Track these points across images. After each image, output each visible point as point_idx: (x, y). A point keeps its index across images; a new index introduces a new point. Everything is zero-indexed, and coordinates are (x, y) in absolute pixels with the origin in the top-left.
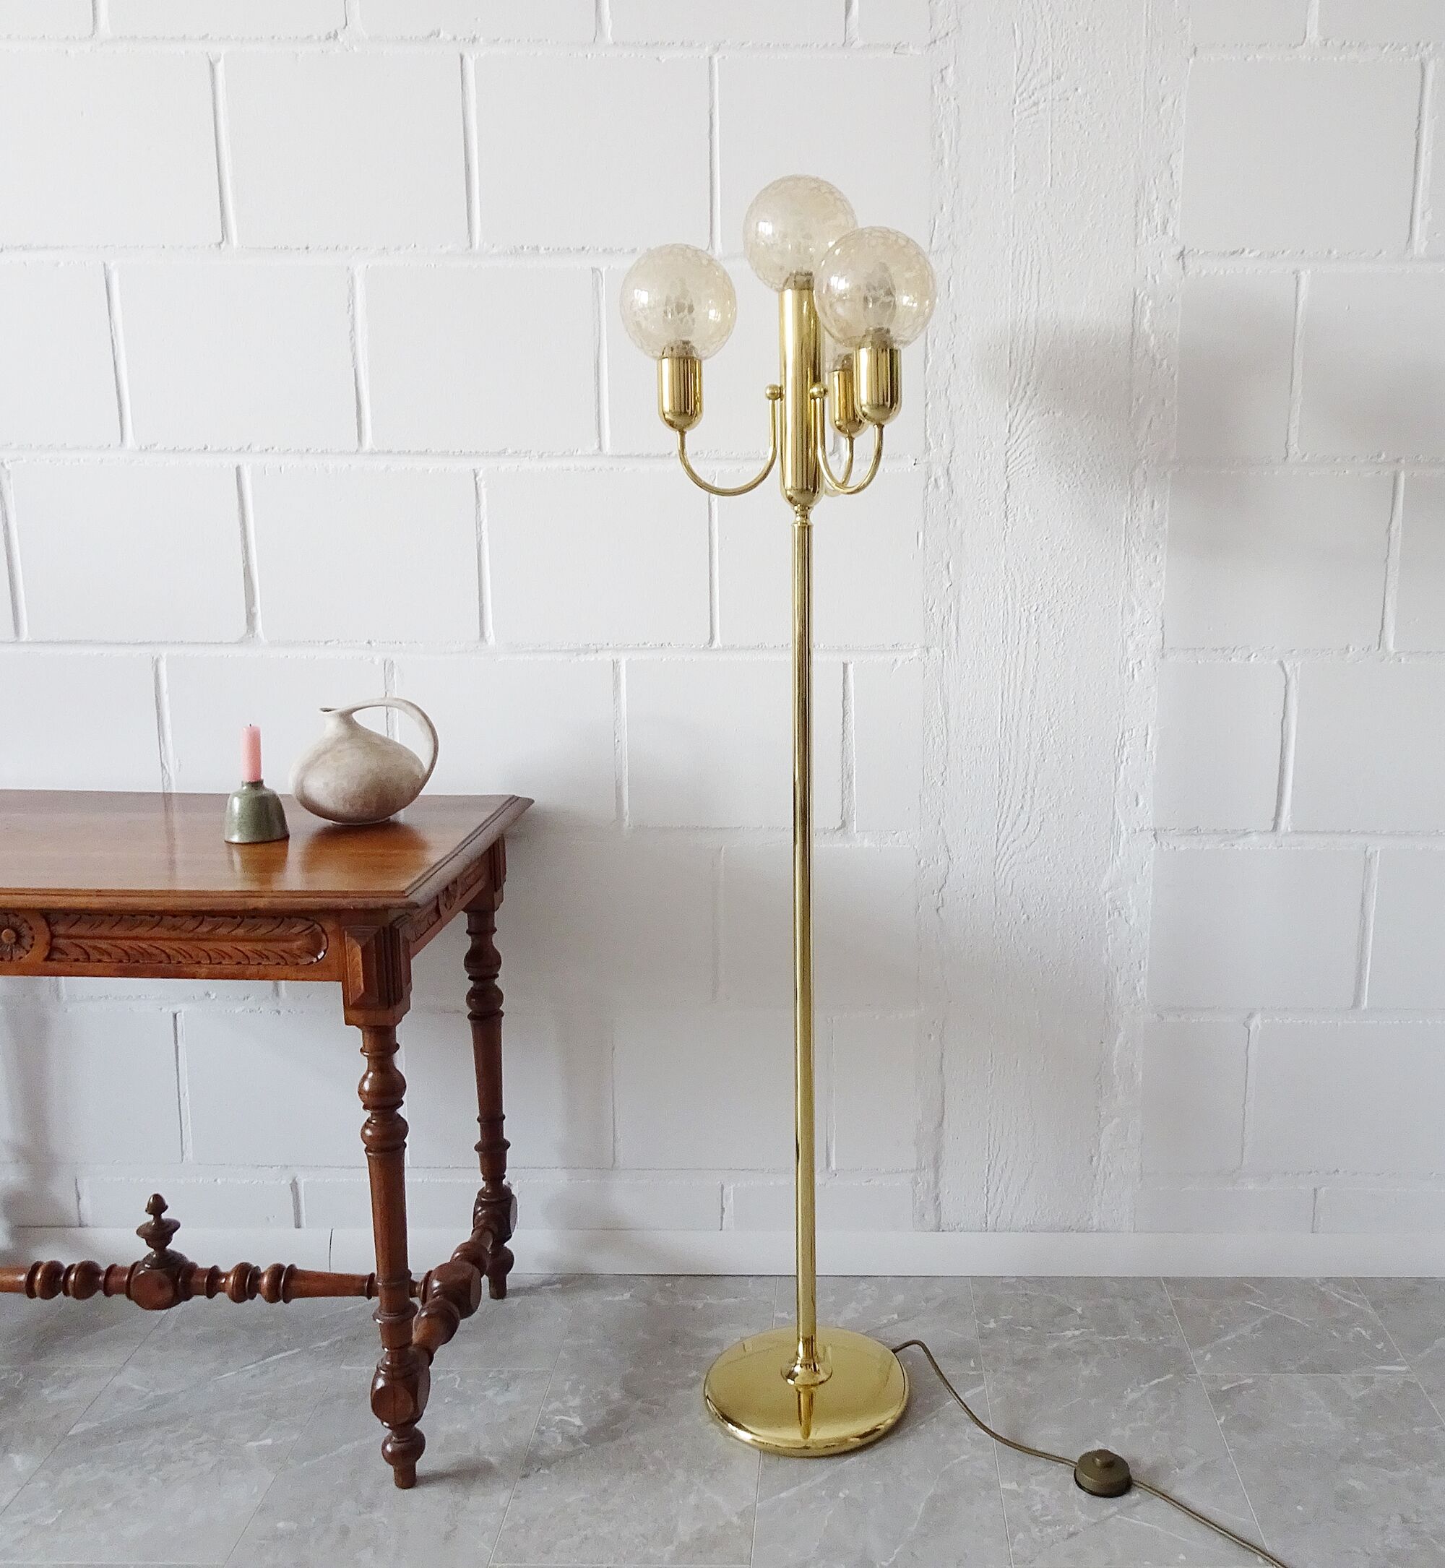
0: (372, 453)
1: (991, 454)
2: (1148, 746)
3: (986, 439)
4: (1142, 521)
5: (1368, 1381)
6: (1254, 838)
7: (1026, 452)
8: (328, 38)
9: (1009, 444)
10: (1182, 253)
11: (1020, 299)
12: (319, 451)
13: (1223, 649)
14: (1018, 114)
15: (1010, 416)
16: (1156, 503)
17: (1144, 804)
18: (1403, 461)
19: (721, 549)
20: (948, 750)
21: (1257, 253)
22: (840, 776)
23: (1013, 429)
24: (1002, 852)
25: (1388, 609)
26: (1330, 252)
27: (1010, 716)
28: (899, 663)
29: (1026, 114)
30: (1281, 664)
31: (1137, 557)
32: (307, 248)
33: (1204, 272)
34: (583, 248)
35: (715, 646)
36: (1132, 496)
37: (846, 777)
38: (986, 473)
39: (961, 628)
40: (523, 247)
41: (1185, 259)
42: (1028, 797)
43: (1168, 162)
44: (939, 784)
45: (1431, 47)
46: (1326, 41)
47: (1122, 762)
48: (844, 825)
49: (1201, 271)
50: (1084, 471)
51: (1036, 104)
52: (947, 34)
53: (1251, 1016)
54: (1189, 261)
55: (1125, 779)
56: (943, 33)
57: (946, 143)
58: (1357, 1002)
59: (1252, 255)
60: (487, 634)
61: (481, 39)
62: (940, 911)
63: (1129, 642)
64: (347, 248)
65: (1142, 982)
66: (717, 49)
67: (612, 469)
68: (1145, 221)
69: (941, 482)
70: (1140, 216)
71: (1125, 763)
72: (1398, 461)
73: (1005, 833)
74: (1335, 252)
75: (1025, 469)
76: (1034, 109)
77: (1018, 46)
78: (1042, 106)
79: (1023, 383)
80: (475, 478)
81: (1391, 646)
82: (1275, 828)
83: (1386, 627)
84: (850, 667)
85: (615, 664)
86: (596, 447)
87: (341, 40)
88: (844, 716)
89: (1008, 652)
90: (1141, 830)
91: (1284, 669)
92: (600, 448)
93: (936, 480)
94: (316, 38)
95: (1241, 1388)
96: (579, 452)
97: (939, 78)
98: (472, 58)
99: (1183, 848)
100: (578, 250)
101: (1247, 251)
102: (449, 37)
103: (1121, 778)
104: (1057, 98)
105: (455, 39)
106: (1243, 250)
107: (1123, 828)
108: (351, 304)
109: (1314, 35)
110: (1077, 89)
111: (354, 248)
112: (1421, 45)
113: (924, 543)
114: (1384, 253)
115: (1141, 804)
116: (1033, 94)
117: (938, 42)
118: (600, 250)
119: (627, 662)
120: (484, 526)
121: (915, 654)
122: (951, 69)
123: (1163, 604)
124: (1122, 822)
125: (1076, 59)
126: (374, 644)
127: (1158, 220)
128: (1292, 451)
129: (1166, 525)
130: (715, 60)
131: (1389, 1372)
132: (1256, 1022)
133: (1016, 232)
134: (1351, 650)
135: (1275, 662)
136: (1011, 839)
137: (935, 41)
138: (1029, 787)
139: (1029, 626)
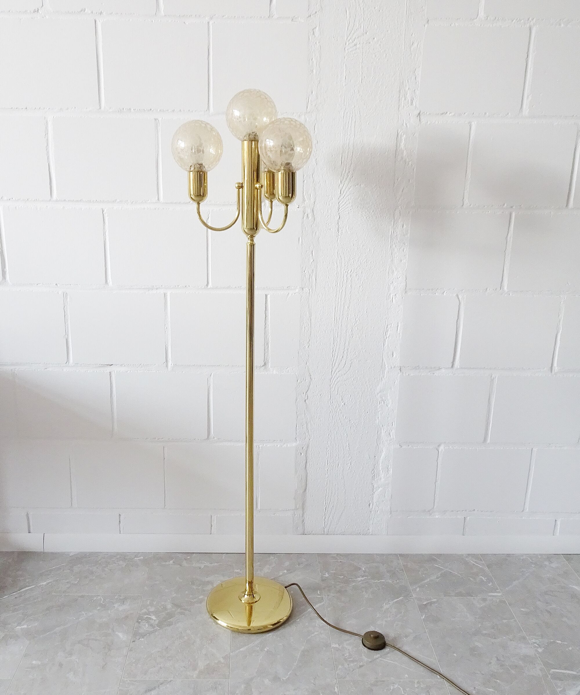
0: (57, 201)
1: (332, 204)
2: (398, 331)
3: (330, 196)
4: (398, 233)
5: (484, 600)
6: (443, 370)
7: (348, 203)
8: (34, 11)
9: (340, 199)
10: (419, 113)
11: (346, 134)
12: (33, 200)
13: (432, 289)
14: (347, 50)
15: (341, 186)
16: (404, 225)
17: (396, 357)
18: (514, 207)
19: (212, 244)
20: (311, 332)
21: (453, 114)
22: (263, 343)
23: (342, 192)
24: (334, 376)
25: (505, 272)
26: (485, 114)
27: (338, 318)
28: (290, 295)
29: (351, 50)
30: (457, 296)
31: (396, 249)
32: (26, 108)
33: (429, 123)
34: (151, 110)
35: (209, 287)
36: (394, 222)
37: (266, 344)
38: (330, 212)
39: (317, 279)
40: (123, 109)
41: (421, 117)
42: (345, 353)
43: (414, 72)
44: (307, 347)
45: (534, 20)
46: (487, 17)
47: (387, 338)
48: (265, 364)
49: (427, 122)
50: (373, 211)
51: (355, 45)
52: (316, 13)
53: (439, 446)
54: (422, 117)
55: (388, 345)
56: (314, 12)
57: (315, 63)
58: (485, 440)
59: (450, 114)
60: (108, 281)
61: (104, 13)
62: (307, 401)
63: (391, 286)
64: (44, 109)
65: (393, 431)
66: (211, 18)
67: (164, 209)
68: (403, 99)
69: (310, 216)
70: (401, 97)
71: (388, 338)
72: (512, 207)
73: (335, 368)
74: (488, 114)
75: (347, 210)
76: (355, 48)
77: (348, 18)
78: (358, 46)
79: (347, 172)
80: (103, 212)
81: (506, 288)
82: (452, 366)
83: (504, 281)
84: (269, 296)
85: (165, 295)
86: (157, 199)
87: (40, 13)
88: (266, 317)
89: (338, 290)
90: (394, 367)
91: (458, 298)
92: (158, 199)
93: (307, 214)
94: (29, 11)
95: (431, 603)
96: (149, 201)
97: (312, 33)
98: (100, 21)
99: (412, 375)
100: (148, 110)
101: (448, 113)
102: (90, 12)
103: (386, 345)
104: (365, 43)
105: (92, 12)
106: (447, 113)
107: (386, 366)
108: (47, 134)
109: (482, 14)
110: (374, 39)
111: (48, 109)
112: (530, 19)
113: (302, 242)
114: (510, 114)
115: (394, 356)
116: (354, 40)
117: (312, 16)
118: (158, 110)
119: (170, 294)
120: (107, 234)
121: (297, 290)
122: (317, 28)
123: (406, 270)
124: (386, 364)
125: (374, 25)
126: (58, 285)
127: (409, 98)
128: (465, 203)
129: (409, 235)
130: (211, 23)
131: (493, 596)
132: (442, 448)
133: (345, 104)
134: (488, 290)
135: (455, 295)
136: (338, 370)
137: (310, 16)
138: (346, 349)
139: (347, 279)
